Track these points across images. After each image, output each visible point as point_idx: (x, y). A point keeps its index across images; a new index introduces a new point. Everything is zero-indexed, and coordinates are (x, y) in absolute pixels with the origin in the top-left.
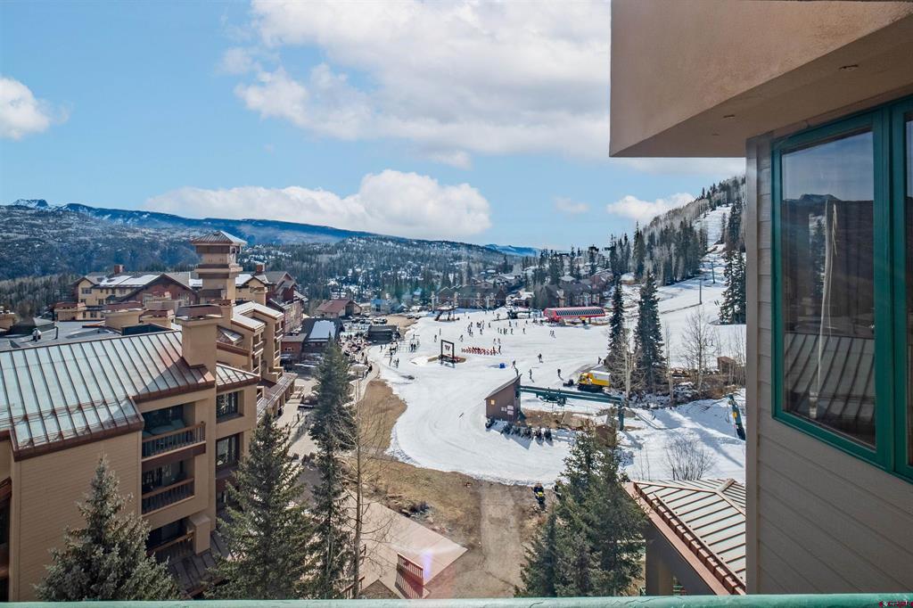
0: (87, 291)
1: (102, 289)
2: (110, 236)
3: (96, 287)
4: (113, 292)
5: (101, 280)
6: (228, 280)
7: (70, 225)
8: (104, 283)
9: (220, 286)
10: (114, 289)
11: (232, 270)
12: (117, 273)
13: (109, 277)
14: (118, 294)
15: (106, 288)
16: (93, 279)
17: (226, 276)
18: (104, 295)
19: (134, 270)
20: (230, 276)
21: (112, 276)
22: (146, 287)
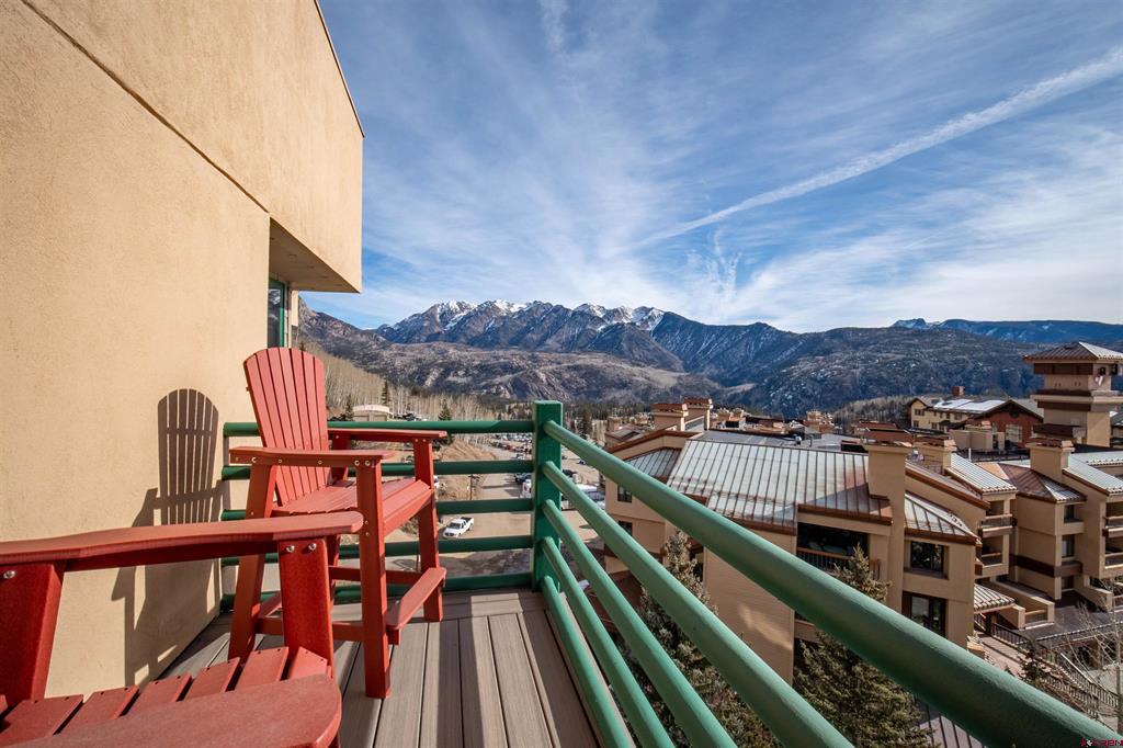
0: (919, 412)
1: (935, 411)
2: (994, 354)
3: (929, 409)
4: (948, 416)
5: (935, 402)
6: (1089, 414)
7: (947, 343)
8: (939, 406)
9: (1074, 421)
10: (948, 413)
11: (1096, 400)
12: (955, 395)
13: (945, 400)
14: (952, 419)
15: (941, 412)
16: (927, 400)
17: (1087, 408)
18: (938, 419)
19: (976, 393)
20: (1092, 408)
21: (950, 398)
22: (987, 415)
